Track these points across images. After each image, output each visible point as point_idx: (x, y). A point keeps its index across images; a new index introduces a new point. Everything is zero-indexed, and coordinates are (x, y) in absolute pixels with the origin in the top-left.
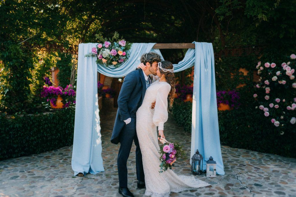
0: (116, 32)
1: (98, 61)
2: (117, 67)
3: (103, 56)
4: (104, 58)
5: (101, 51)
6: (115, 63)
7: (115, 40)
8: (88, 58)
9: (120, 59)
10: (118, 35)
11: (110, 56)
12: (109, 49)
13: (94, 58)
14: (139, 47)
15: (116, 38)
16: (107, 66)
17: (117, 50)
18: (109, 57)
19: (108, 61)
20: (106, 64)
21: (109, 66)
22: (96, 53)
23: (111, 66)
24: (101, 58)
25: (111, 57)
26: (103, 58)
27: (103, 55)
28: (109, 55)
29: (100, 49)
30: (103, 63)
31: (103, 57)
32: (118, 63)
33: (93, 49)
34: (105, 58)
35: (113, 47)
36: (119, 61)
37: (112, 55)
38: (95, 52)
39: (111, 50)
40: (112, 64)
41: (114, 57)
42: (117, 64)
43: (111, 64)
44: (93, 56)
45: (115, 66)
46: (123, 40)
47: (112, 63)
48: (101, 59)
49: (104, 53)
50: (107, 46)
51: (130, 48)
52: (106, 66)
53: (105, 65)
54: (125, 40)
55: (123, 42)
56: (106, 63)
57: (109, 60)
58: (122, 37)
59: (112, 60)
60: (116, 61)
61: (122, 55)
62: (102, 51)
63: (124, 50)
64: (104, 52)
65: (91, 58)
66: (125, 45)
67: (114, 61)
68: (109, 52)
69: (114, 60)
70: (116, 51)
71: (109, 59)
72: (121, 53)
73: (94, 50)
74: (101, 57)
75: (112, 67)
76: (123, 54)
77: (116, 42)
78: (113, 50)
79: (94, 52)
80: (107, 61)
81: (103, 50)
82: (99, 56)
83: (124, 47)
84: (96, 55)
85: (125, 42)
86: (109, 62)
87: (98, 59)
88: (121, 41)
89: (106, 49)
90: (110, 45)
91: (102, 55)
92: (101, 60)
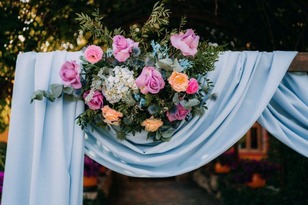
0: (158, 5)
1: (86, 116)
2: (162, 140)
3: (108, 98)
4: (111, 106)
5: (100, 74)
6: (152, 124)
7: (154, 36)
8: (47, 105)
9: (173, 109)
10: (166, 12)
11: (133, 96)
12: (131, 68)
13: (72, 105)
14: (240, 65)
15: (157, 26)
16: (123, 136)
17: (166, 71)
18: (130, 101)
19: (124, 116)
20: (119, 129)
21: (130, 136)
22: (79, 86)
23: (138, 134)
24: (96, 104)
25: (138, 102)
26: (107, 107)
27: (106, 94)
28: (132, 91)
29: (93, 69)
30: (105, 124)
31: (106, 102)
32: (164, 124)
33: (65, 67)
34: (115, 106)
35: (147, 60)
36: (168, 115)
37: (143, 91)
38: (73, 81)
39: (139, 72)
40: (141, 129)
41: (154, 99)
42: (161, 130)
43: (137, 127)
44: (66, 97)
45: (152, 135)
46: (190, 32)
47: (144, 124)
48: (98, 108)
49: (111, 85)
50: (122, 56)
51: (210, 68)
52: (119, 137)
53: (113, 133)
54: (197, 33)
55: (190, 37)
56: (117, 124)
57: (129, 114)
58: (183, 22)
59: (144, 114)
60: (157, 117)
61: (184, 90)
62: (103, 77)
63: (190, 73)
64: (111, 78)
65: (58, 106)
66: (194, 52)
67: (148, 116)
68: (131, 79)
69: (151, 112)
70: (158, 73)
71: (131, 108)
72: (182, 81)
73: (70, 74)
74: (96, 99)
75: (140, 137)
76: (189, 88)
77: (158, 39)
78: (146, 71)
79: (71, 79)
80: (121, 115)
81: (106, 74)
82: (89, 98)
83: (190, 58)
84: (78, 91)
85: (198, 37)
86: (131, 119)
87: (86, 107)
88: (181, 33)
89: (117, 69)
90: (134, 51)
91: (101, 91)
92: (100, 111)
